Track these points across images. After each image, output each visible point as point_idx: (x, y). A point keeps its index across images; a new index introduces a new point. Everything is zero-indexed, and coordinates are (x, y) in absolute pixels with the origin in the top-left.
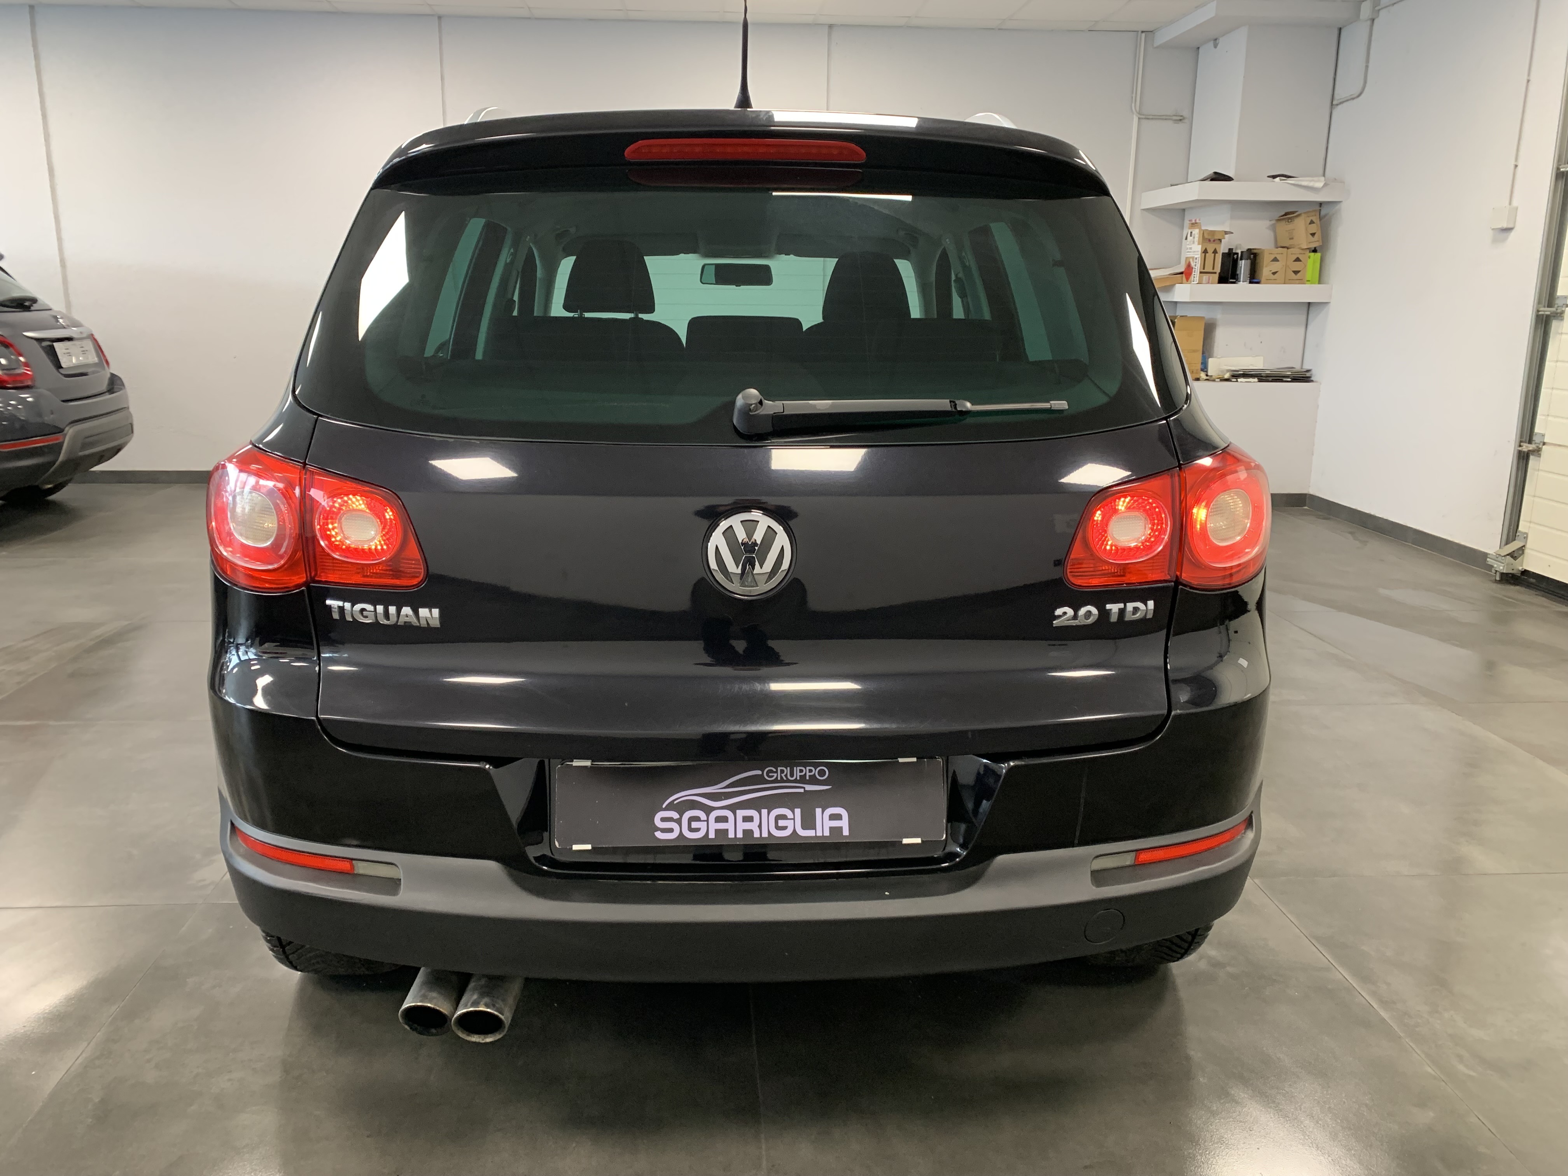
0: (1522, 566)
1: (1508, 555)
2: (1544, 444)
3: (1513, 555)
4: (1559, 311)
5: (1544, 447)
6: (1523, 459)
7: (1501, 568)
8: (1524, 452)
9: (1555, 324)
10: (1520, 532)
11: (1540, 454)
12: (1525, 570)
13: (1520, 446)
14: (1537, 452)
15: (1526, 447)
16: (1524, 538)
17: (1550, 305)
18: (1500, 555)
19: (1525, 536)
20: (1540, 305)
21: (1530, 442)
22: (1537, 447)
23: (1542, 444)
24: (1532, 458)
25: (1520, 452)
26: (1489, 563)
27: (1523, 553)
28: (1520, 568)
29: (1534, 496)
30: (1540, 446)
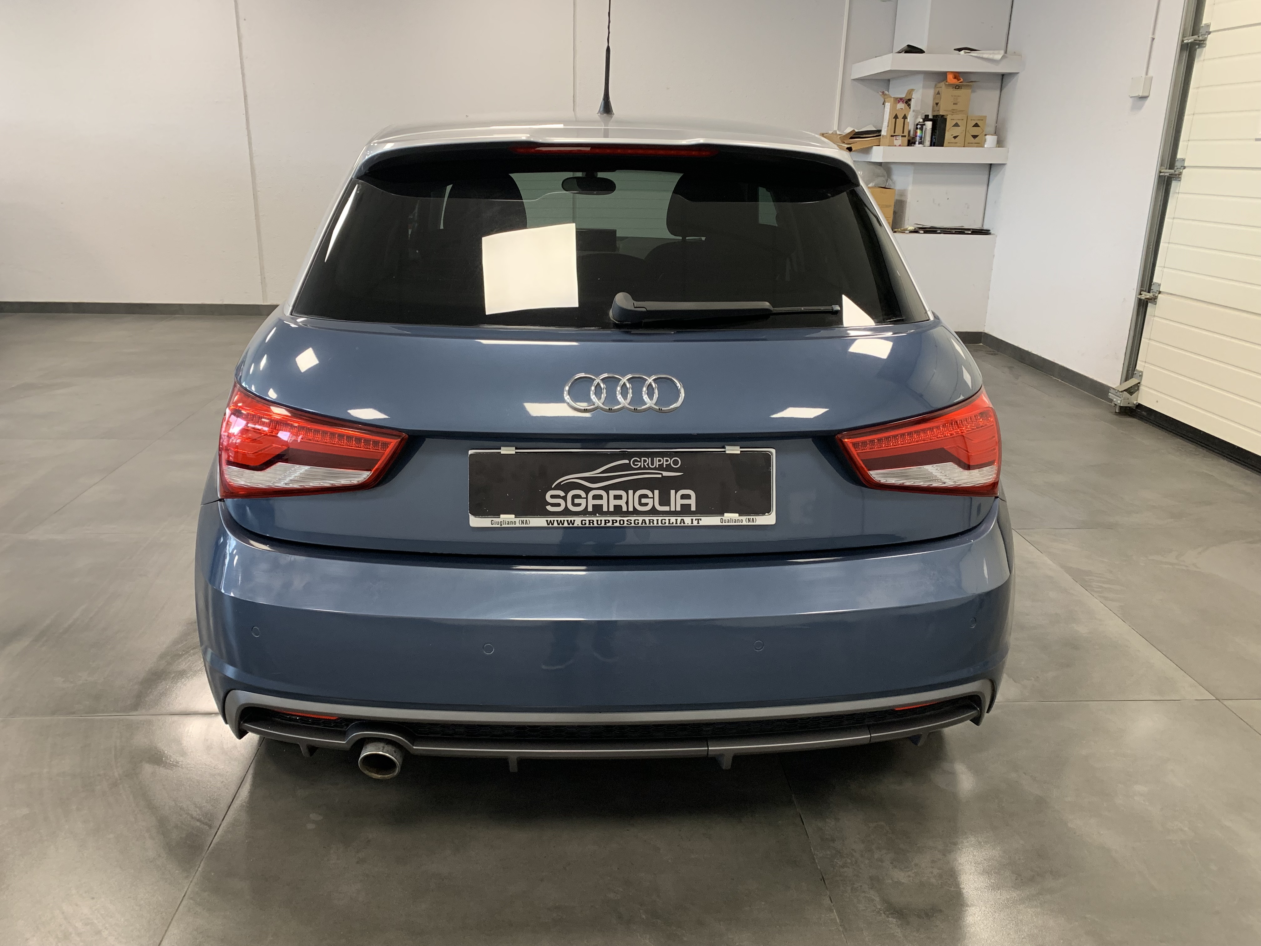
0: (1137, 401)
1: (1124, 391)
2: (1160, 292)
3: (1131, 391)
4: (1177, 173)
5: (1159, 295)
6: (1143, 306)
7: (1119, 402)
8: (1144, 300)
9: (1174, 183)
10: (1137, 370)
11: (1156, 302)
12: (1139, 404)
13: (1140, 294)
14: (1154, 300)
15: (1145, 295)
16: (1140, 376)
17: (1172, 166)
18: (1118, 390)
19: (1141, 374)
20: (1162, 167)
21: (1149, 292)
22: (1153, 295)
23: (1158, 292)
24: (1149, 304)
25: (1140, 300)
26: (1110, 397)
27: (1138, 389)
28: (1135, 402)
29: (1150, 339)
30: (1157, 295)
